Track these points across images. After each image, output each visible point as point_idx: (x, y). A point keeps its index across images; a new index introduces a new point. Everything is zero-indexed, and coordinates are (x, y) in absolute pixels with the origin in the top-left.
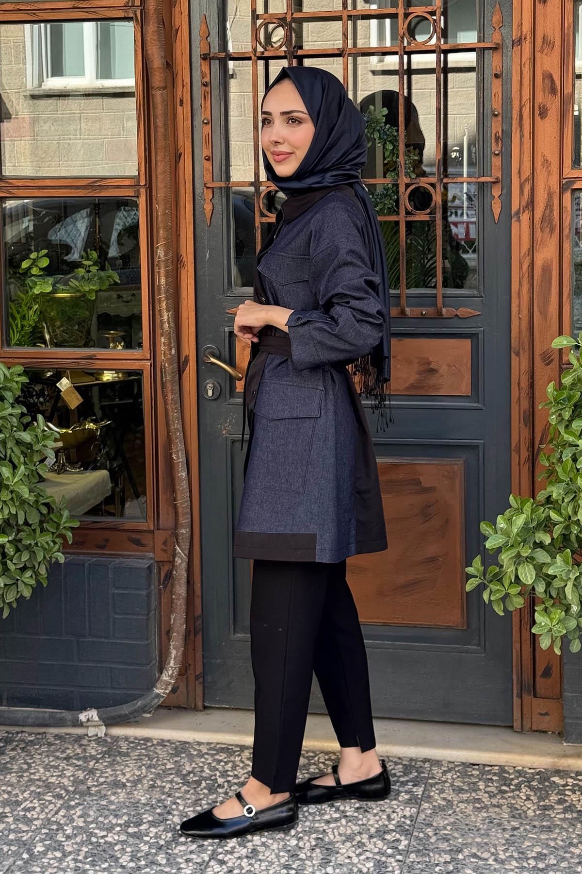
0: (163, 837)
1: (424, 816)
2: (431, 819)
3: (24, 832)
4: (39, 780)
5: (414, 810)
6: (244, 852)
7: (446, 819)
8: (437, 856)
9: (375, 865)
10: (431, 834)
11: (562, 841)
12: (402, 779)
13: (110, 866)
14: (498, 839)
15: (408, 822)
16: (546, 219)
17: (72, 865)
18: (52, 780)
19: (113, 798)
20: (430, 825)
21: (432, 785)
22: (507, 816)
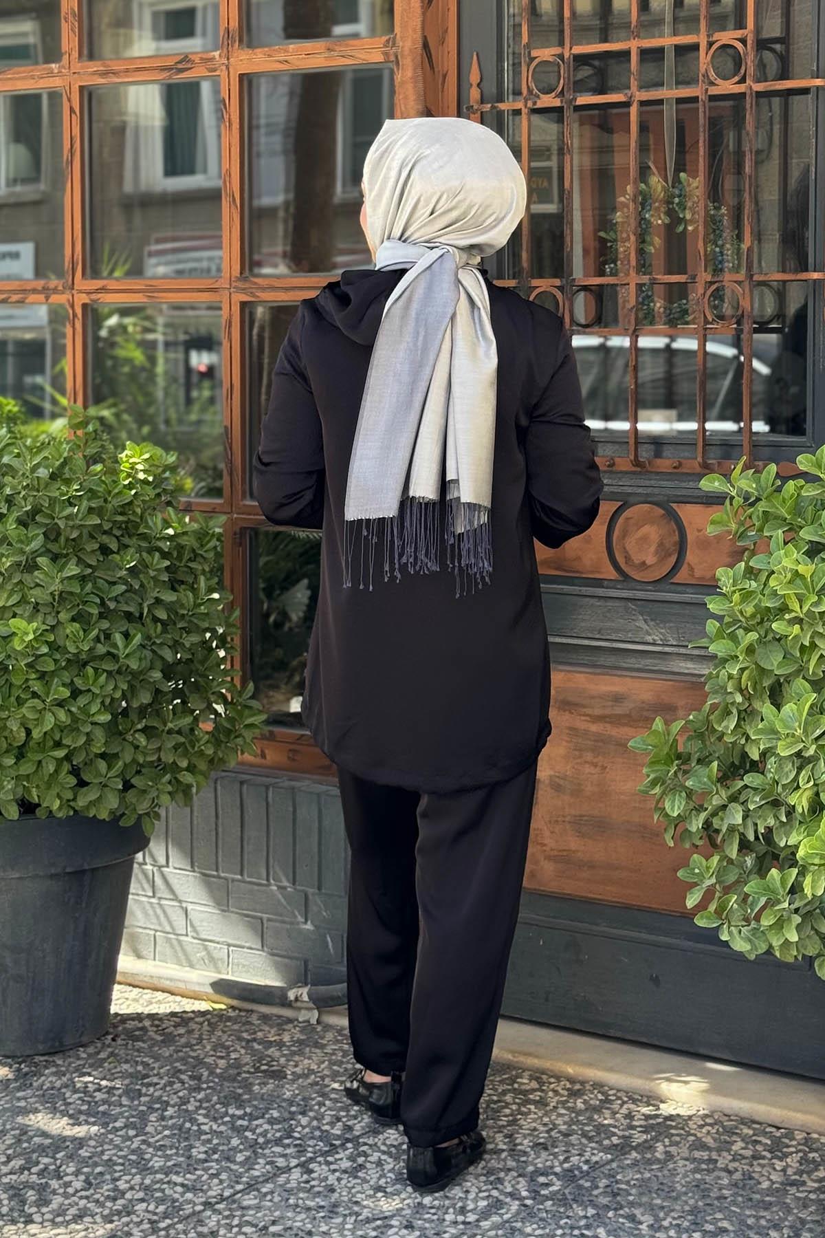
0: (269, 1135)
1: (615, 1166)
2: (620, 1170)
3: (121, 1105)
4: (193, 1058)
5: (609, 1156)
6: (346, 1164)
7: (641, 1173)
8: (580, 1208)
9: (488, 1205)
10: (601, 1185)
11: (769, 1220)
12: (635, 1123)
13: (177, 1154)
14: (685, 1204)
15: (586, 1168)
17: (134, 1146)
18: (209, 1060)
19: (257, 1087)
20: (610, 1176)
22: (726, 1182)
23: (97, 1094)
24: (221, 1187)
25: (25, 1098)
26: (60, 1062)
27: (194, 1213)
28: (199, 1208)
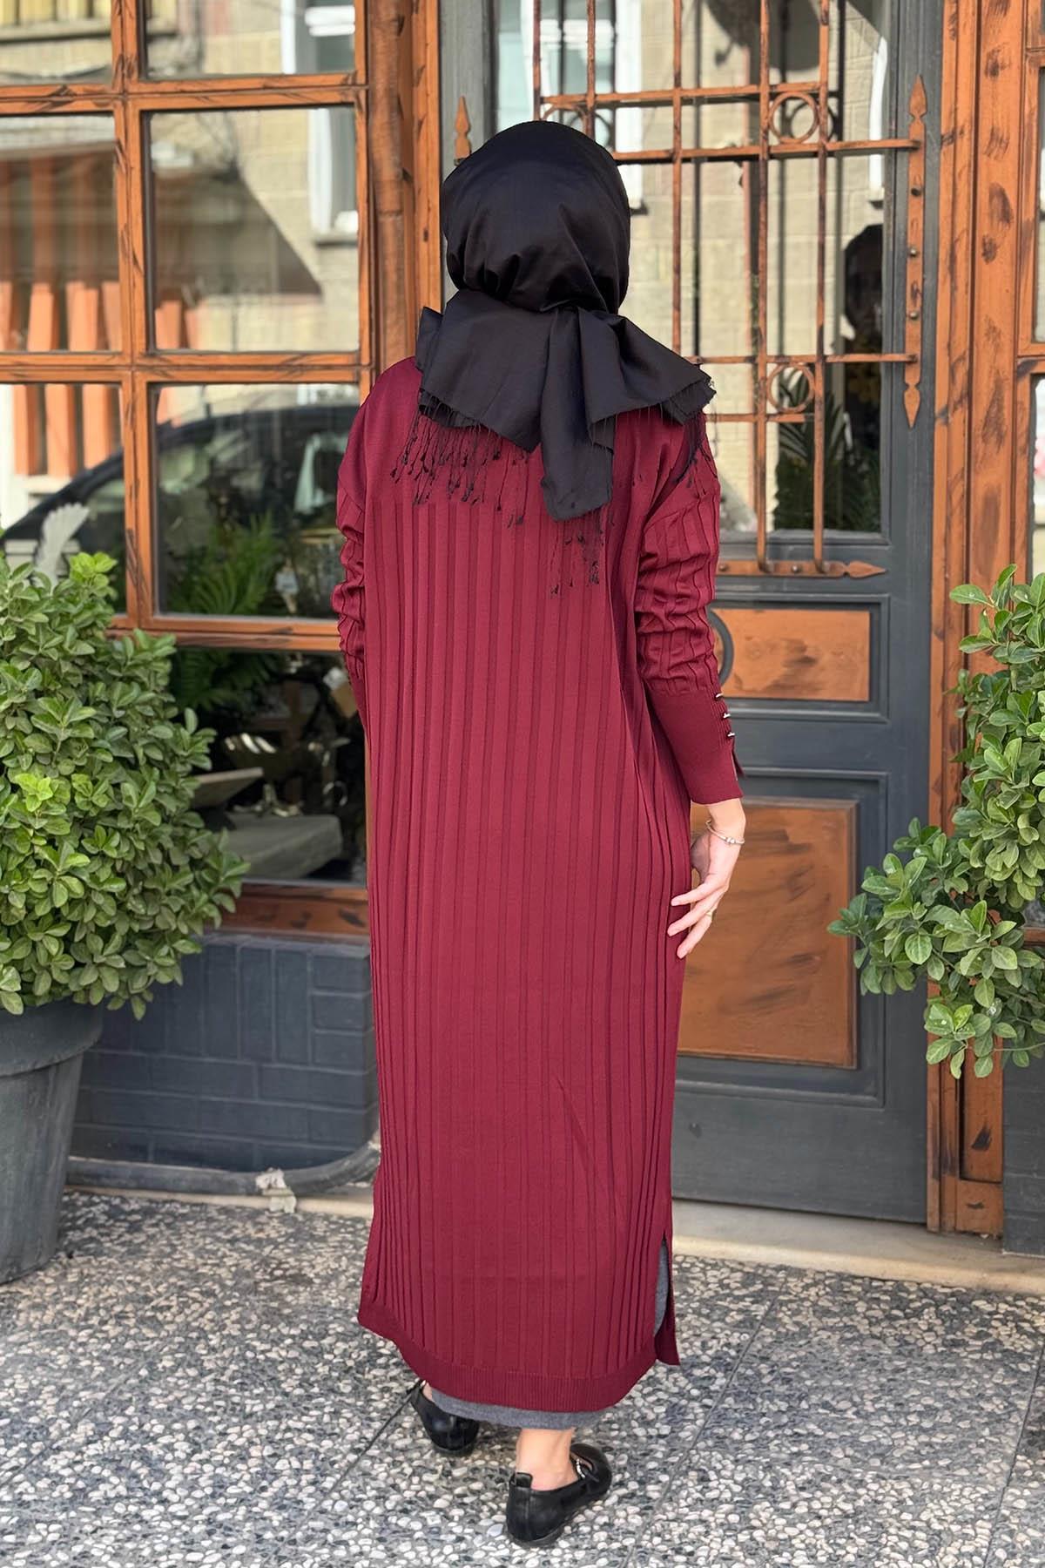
0: (354, 1356)
1: (759, 1346)
2: (769, 1351)
3: (148, 1339)
4: (186, 1269)
5: (747, 1336)
7: (793, 1351)
8: (767, 1402)
9: (668, 1411)
10: (764, 1372)
11: (968, 1391)
12: (737, 1293)
13: (266, 1391)
14: (869, 1383)
15: (733, 1353)
16: (993, 422)
17: (210, 1387)
18: (204, 1270)
19: (289, 1298)
20: (765, 1359)
21: (782, 1304)
22: (890, 1352)
23: (105, 1328)
24: (354, 1428)
25: (26, 1343)
26: (27, 1292)
27: (351, 1466)
28: (352, 1457)
